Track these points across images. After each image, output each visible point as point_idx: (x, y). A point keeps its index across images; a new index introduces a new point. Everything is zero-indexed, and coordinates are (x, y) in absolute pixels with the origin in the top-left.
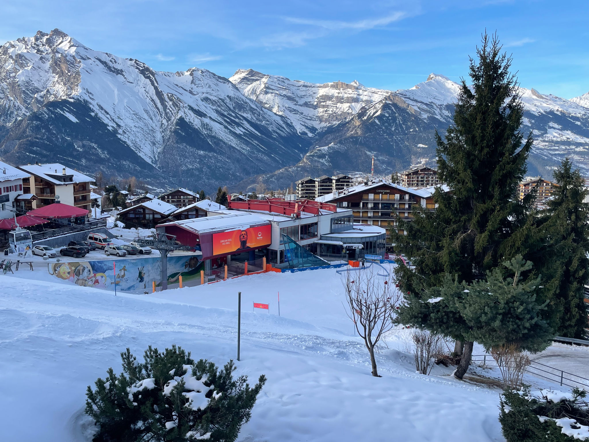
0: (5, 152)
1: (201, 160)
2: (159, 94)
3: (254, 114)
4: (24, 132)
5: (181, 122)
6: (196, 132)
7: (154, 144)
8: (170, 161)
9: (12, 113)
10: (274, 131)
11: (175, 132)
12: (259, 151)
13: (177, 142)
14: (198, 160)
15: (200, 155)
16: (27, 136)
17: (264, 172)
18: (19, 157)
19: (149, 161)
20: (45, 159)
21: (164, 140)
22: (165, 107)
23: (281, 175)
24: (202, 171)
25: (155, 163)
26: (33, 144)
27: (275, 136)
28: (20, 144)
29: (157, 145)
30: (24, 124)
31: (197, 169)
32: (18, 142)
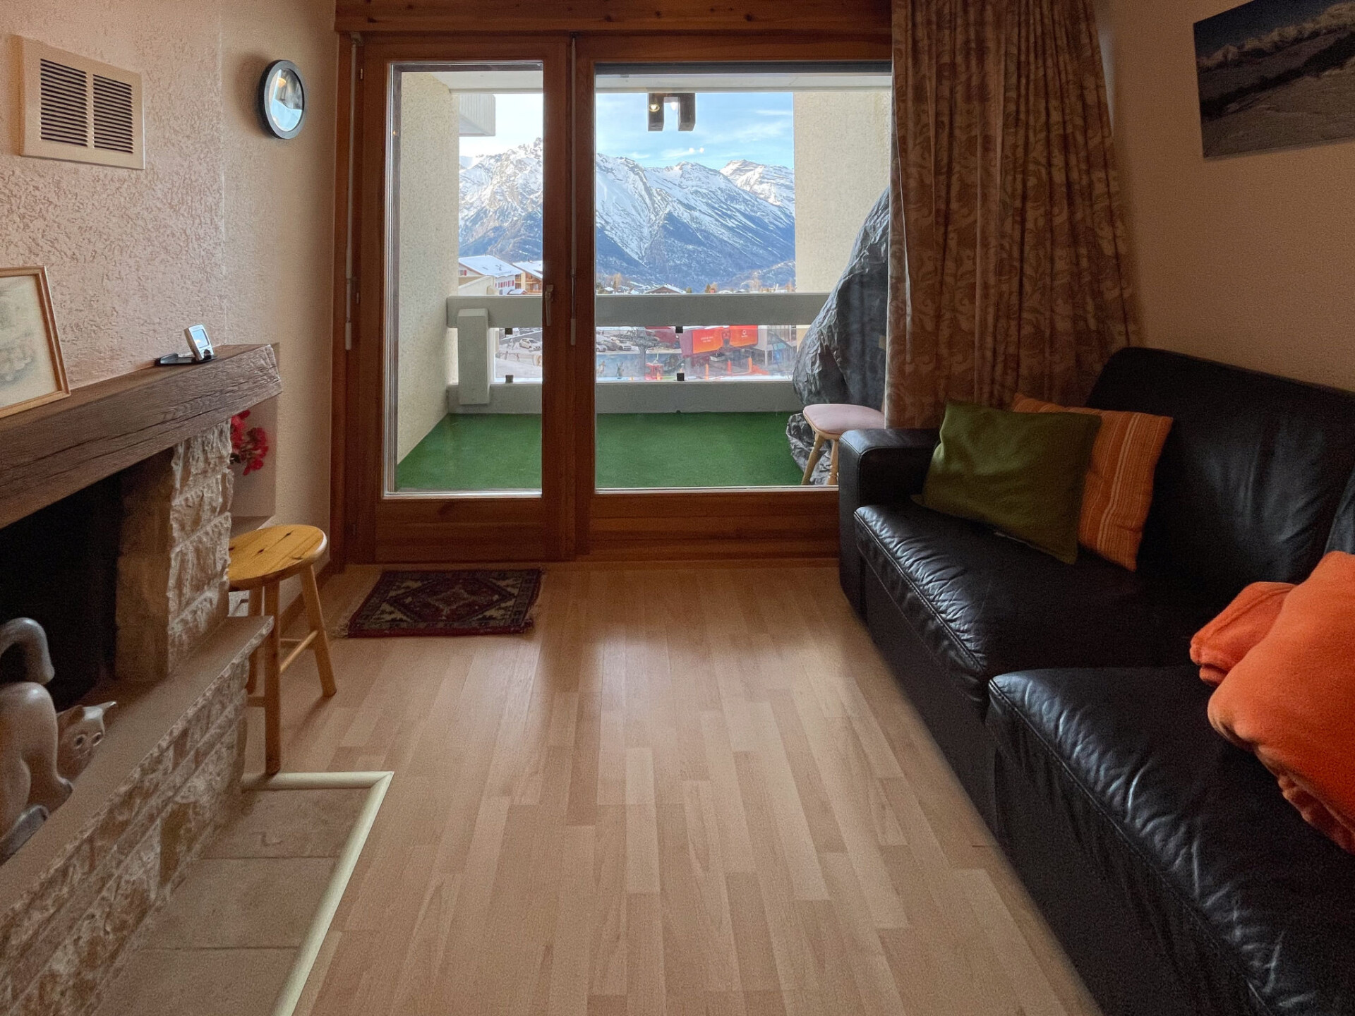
0: (501, 251)
1: (690, 255)
2: (648, 190)
3: (747, 205)
4: (519, 231)
5: (670, 217)
6: (686, 226)
7: (641, 240)
8: (657, 257)
9: (509, 213)
10: (771, 223)
11: (664, 227)
12: (753, 244)
13: (665, 237)
14: (686, 255)
15: (689, 250)
16: (521, 236)
17: (760, 267)
18: (513, 255)
19: (636, 257)
20: (536, 257)
21: (651, 235)
22: (653, 202)
23: (780, 270)
24: (691, 267)
25: (642, 258)
26: (525, 242)
27: (771, 227)
28: (515, 243)
29: (644, 240)
30: (519, 223)
31: (685, 264)
32: (512, 241)
